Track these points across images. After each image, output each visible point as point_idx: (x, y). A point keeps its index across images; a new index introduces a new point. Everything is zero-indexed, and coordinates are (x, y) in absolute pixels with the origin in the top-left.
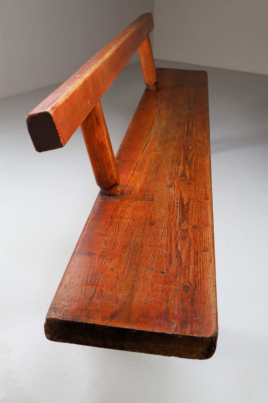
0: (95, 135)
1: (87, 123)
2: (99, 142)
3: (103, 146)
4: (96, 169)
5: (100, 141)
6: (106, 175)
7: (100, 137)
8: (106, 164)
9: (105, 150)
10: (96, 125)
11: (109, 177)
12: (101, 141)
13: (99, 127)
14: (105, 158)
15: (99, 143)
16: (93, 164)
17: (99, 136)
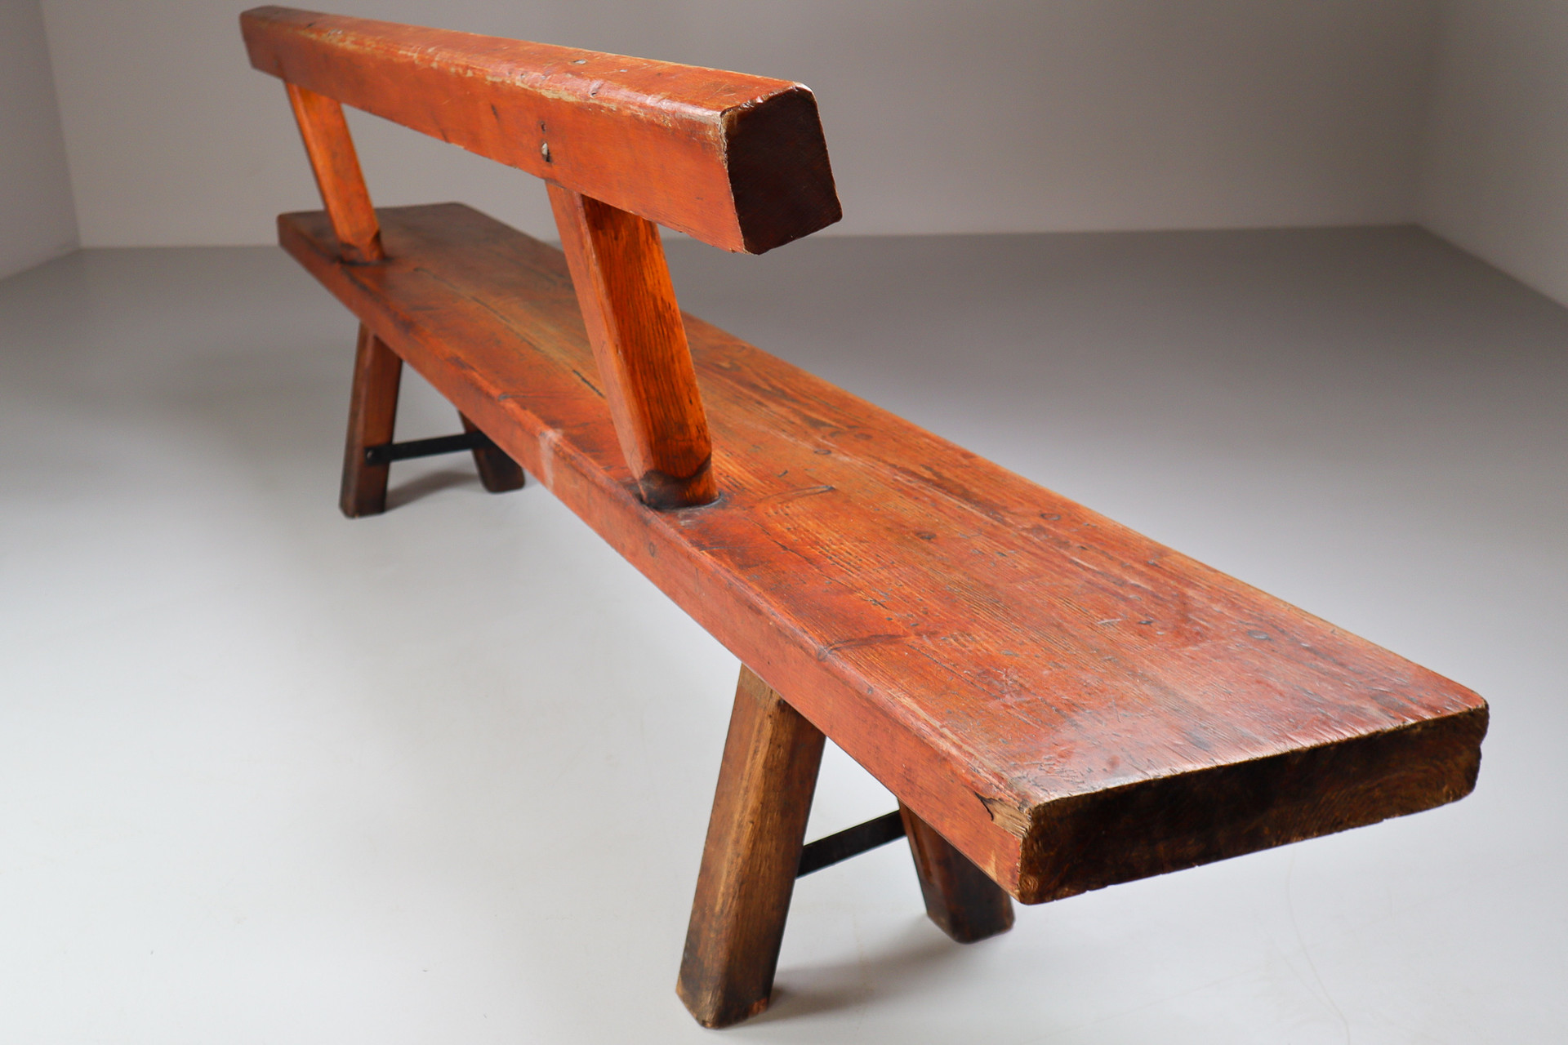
0: (644, 279)
1: (616, 238)
2: (659, 302)
3: (671, 315)
4: (646, 409)
5: (662, 299)
6: (683, 427)
7: (661, 282)
8: (681, 385)
9: (676, 329)
10: (647, 239)
11: (694, 430)
12: (665, 298)
13: (655, 246)
14: (680, 362)
15: (656, 306)
16: (639, 392)
17: (656, 282)
